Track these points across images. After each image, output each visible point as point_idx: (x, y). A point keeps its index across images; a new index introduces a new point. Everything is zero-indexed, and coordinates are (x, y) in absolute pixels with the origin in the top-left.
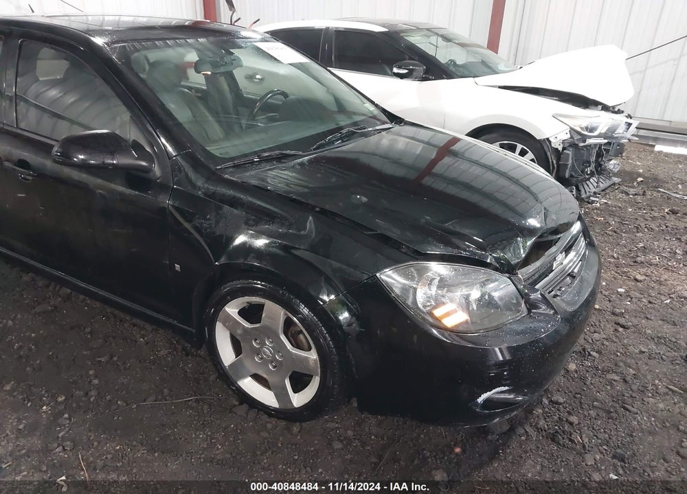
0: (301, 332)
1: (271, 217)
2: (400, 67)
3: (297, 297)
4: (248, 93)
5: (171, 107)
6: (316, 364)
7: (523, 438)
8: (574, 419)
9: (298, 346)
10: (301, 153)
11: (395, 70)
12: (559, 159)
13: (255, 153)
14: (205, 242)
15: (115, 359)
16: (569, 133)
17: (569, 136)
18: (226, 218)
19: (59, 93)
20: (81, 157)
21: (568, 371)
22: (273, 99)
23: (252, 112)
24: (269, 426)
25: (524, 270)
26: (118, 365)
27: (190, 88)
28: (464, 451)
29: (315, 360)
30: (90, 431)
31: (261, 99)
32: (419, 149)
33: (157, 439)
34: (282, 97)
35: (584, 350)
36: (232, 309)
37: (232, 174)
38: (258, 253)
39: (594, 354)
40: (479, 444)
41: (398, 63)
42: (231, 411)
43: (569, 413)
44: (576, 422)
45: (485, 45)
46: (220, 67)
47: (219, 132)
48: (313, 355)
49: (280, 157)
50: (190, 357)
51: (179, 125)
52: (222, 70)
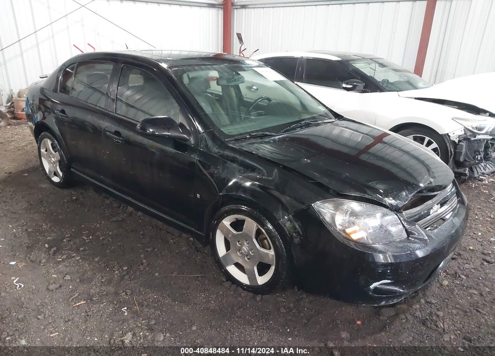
0: (266, 238)
1: (253, 169)
2: (347, 84)
3: (264, 216)
4: (247, 98)
5: (203, 105)
6: (273, 257)
7: (404, 321)
8: (441, 314)
9: (263, 246)
10: (274, 134)
11: (344, 85)
12: (455, 148)
13: (248, 133)
14: (215, 182)
15: (156, 250)
16: (463, 131)
17: (463, 133)
18: (228, 168)
19: (132, 92)
20: (151, 130)
21: (442, 285)
22: (262, 102)
23: (248, 110)
24: (243, 294)
25: (408, 211)
26: (157, 254)
27: (212, 94)
28: (363, 324)
29: (273, 255)
30: (141, 286)
31: (255, 101)
32: (359, 138)
33: (177, 295)
34: (267, 101)
35: (456, 273)
36: (226, 222)
37: (234, 144)
38: (245, 189)
39: (463, 277)
40: (374, 321)
41: (346, 81)
42: (221, 284)
43: (438, 310)
44: (442, 315)
45: (413, 70)
46: (231, 82)
47: (227, 121)
48: (272, 252)
49: (261, 136)
50: (199, 253)
51: (206, 115)
52: (233, 84)
